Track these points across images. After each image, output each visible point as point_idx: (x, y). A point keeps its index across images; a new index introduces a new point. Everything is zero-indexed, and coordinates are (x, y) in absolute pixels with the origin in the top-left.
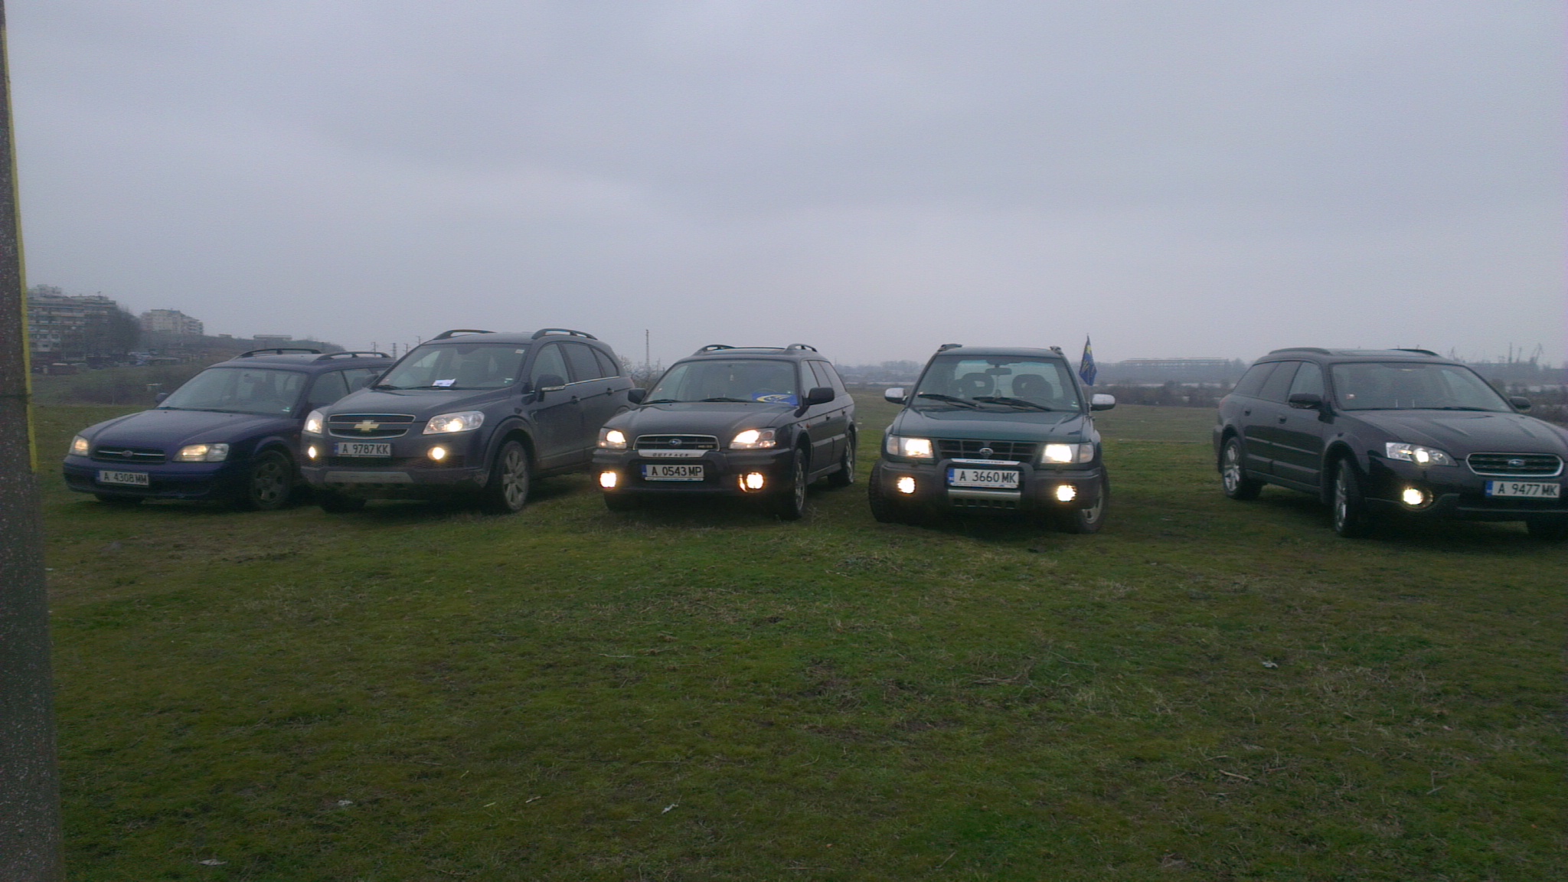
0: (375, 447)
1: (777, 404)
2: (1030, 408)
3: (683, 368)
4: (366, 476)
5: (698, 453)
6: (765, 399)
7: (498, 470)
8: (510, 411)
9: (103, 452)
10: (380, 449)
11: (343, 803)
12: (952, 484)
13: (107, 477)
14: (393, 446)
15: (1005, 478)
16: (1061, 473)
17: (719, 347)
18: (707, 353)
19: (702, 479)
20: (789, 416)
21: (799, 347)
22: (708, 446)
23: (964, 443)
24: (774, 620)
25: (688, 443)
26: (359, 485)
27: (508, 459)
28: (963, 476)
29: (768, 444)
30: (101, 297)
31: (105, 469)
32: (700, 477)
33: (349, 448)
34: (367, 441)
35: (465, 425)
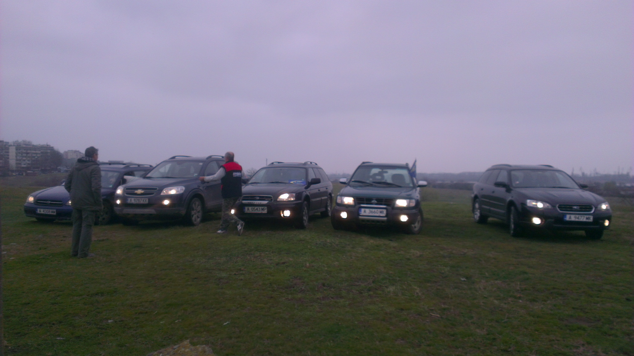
0: (142, 200)
1: (298, 184)
2: (394, 186)
3: (264, 171)
4: (138, 211)
5: (265, 202)
6: (294, 182)
7: (189, 208)
8: (196, 186)
9: (39, 201)
10: (144, 200)
11: (110, 321)
12: (361, 214)
13: (40, 211)
14: (149, 200)
15: (381, 212)
16: (403, 210)
17: (279, 163)
18: (273, 165)
19: (266, 212)
20: (302, 188)
21: (309, 163)
22: (269, 200)
23: (366, 199)
24: (284, 263)
25: (262, 198)
26: (136, 215)
27: (194, 205)
28: (365, 212)
29: (292, 199)
30: (48, 145)
31: (39, 208)
32: (265, 211)
33: (132, 200)
34: (139, 197)
35: (177, 191)
